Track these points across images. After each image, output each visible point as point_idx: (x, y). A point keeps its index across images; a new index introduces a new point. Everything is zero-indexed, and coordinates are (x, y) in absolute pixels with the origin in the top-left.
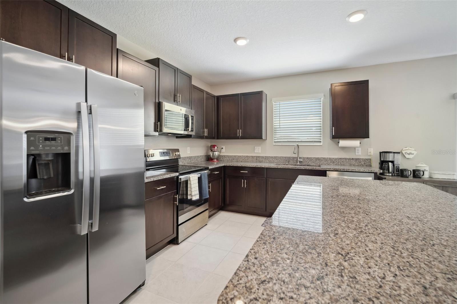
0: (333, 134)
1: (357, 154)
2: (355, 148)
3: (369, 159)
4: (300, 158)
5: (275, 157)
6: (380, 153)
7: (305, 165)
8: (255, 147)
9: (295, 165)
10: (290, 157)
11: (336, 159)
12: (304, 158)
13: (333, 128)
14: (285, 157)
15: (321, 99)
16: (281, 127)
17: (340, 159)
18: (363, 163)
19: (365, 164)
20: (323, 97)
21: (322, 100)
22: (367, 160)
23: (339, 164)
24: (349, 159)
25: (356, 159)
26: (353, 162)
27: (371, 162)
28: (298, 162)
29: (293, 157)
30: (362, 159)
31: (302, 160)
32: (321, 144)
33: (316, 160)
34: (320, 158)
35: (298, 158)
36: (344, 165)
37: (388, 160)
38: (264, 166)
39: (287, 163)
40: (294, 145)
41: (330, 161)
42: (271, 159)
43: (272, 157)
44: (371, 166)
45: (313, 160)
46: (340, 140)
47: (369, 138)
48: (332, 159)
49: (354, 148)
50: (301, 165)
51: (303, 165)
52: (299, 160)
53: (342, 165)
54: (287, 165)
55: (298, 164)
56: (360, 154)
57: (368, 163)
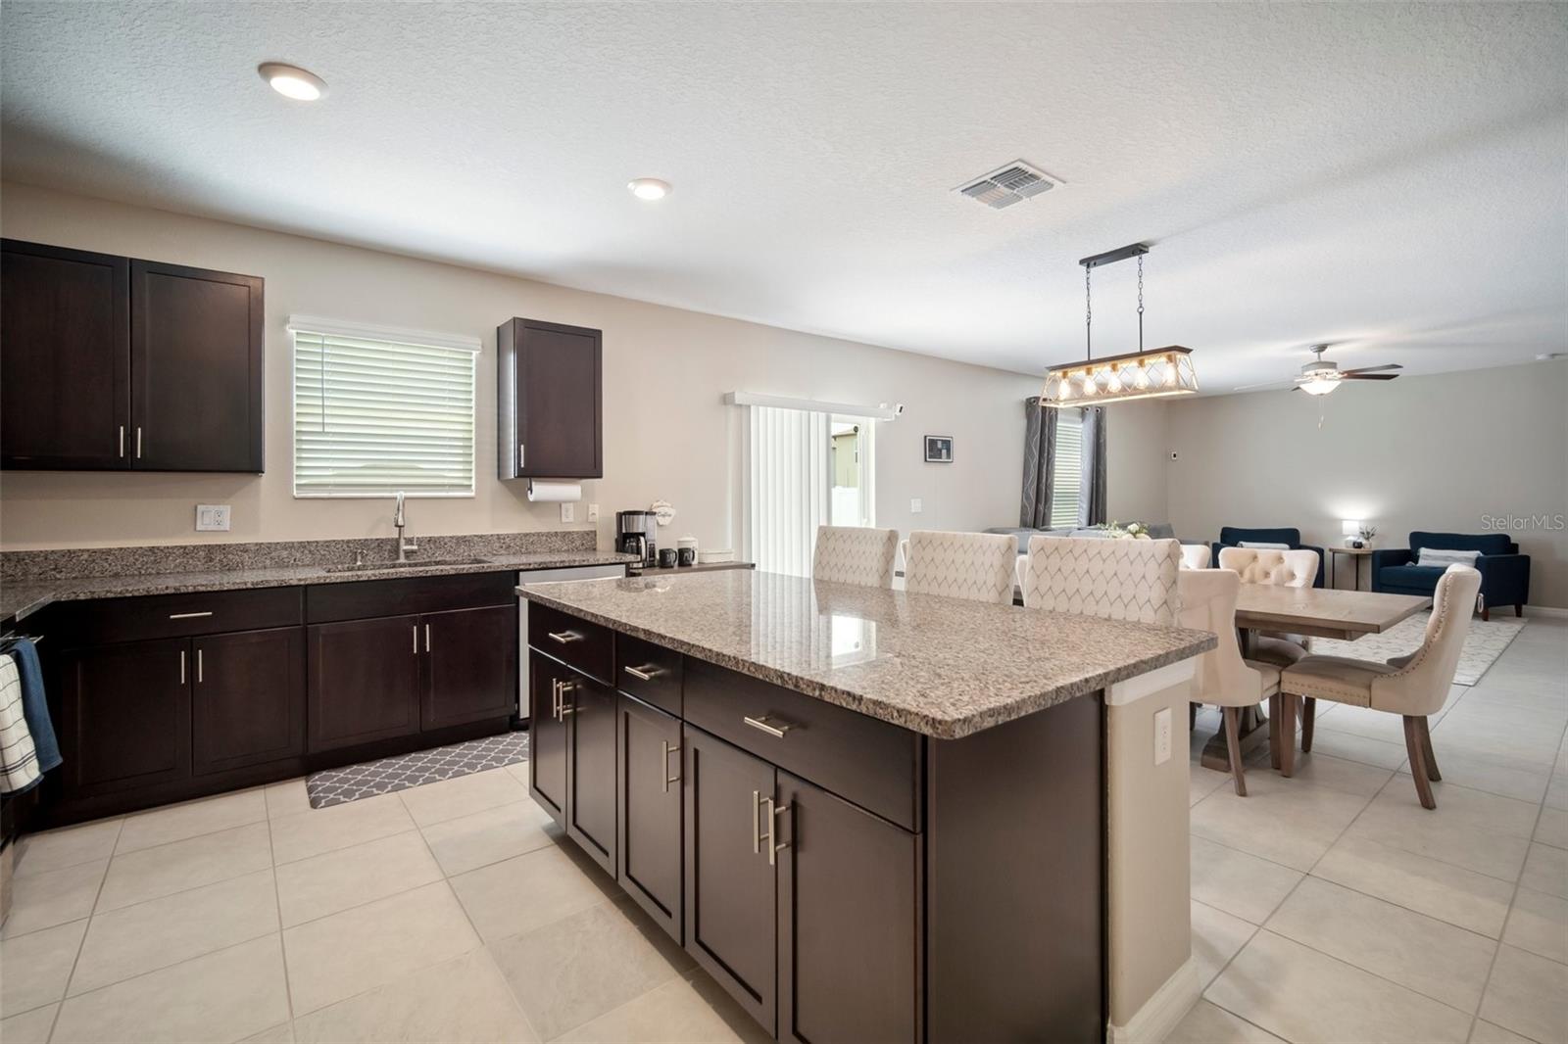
0: (522, 466)
1: (564, 519)
2: (560, 506)
3: (591, 532)
4: (410, 541)
5: (303, 545)
6: (620, 516)
7: (430, 562)
8: (200, 508)
9: (394, 566)
10: (366, 540)
11: (515, 537)
12: (420, 541)
13: (522, 446)
14: (348, 542)
15: (471, 354)
16: (326, 430)
17: (526, 535)
18: (578, 543)
19: (583, 544)
20: (480, 347)
21: (473, 357)
22: (588, 533)
23: (523, 550)
24: (549, 535)
25: (565, 534)
26: (558, 544)
27: (595, 540)
28: (402, 555)
29: (377, 539)
30: (577, 533)
31: (415, 547)
32: (472, 494)
33: (458, 543)
34: (471, 536)
35: (402, 541)
36: (535, 553)
37: (635, 531)
38: (300, 580)
39: (359, 563)
40: (396, 498)
41: (498, 545)
42: (285, 554)
43: (288, 546)
44: (595, 549)
45: (449, 544)
46: (533, 483)
47: (601, 477)
48: (504, 539)
49: (557, 506)
50: (416, 565)
51: (422, 565)
52: (404, 547)
53: (530, 553)
54: (363, 568)
55: (402, 560)
56: (571, 519)
57: (588, 541)
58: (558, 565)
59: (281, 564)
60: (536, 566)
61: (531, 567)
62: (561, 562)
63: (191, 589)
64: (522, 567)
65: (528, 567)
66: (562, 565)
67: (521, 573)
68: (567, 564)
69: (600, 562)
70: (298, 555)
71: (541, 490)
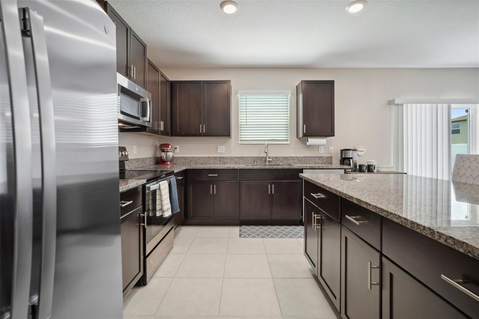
0: (305, 133)
1: (320, 152)
2: (319, 147)
3: (330, 157)
4: (269, 158)
5: (242, 158)
6: (342, 151)
7: (275, 165)
8: (218, 146)
9: (265, 165)
10: (258, 157)
11: (302, 158)
12: (272, 158)
13: (305, 125)
14: (253, 157)
17: (306, 157)
18: (325, 161)
19: (327, 161)
20: (291, 94)
21: (289, 97)
22: (329, 157)
23: (305, 162)
24: (314, 157)
25: (320, 158)
26: (318, 161)
27: (332, 160)
28: (267, 162)
29: (260, 157)
30: (325, 157)
31: (271, 160)
32: (289, 143)
33: (284, 159)
34: (288, 157)
35: (267, 158)
36: (309, 163)
37: (348, 157)
38: (238, 167)
39: (255, 164)
41: (297, 160)
42: (237, 160)
43: (238, 158)
44: (331, 163)
45: (281, 159)
46: (309, 139)
47: (334, 136)
48: (299, 158)
49: (317, 147)
50: (271, 165)
51: (273, 165)
52: (268, 159)
53: (308, 163)
54: (256, 165)
55: (267, 164)
56: (323, 152)
57: (329, 160)
58: (317, 168)
59: (236, 163)
60: (309, 168)
61: (307, 168)
62: (318, 167)
63: (213, 168)
64: (304, 168)
65: (306, 168)
66: (318, 168)
67: (303, 170)
68: (321, 168)
69: (334, 168)
70: (240, 160)
71: (312, 141)
